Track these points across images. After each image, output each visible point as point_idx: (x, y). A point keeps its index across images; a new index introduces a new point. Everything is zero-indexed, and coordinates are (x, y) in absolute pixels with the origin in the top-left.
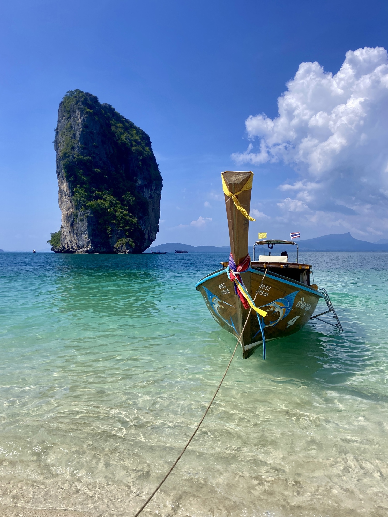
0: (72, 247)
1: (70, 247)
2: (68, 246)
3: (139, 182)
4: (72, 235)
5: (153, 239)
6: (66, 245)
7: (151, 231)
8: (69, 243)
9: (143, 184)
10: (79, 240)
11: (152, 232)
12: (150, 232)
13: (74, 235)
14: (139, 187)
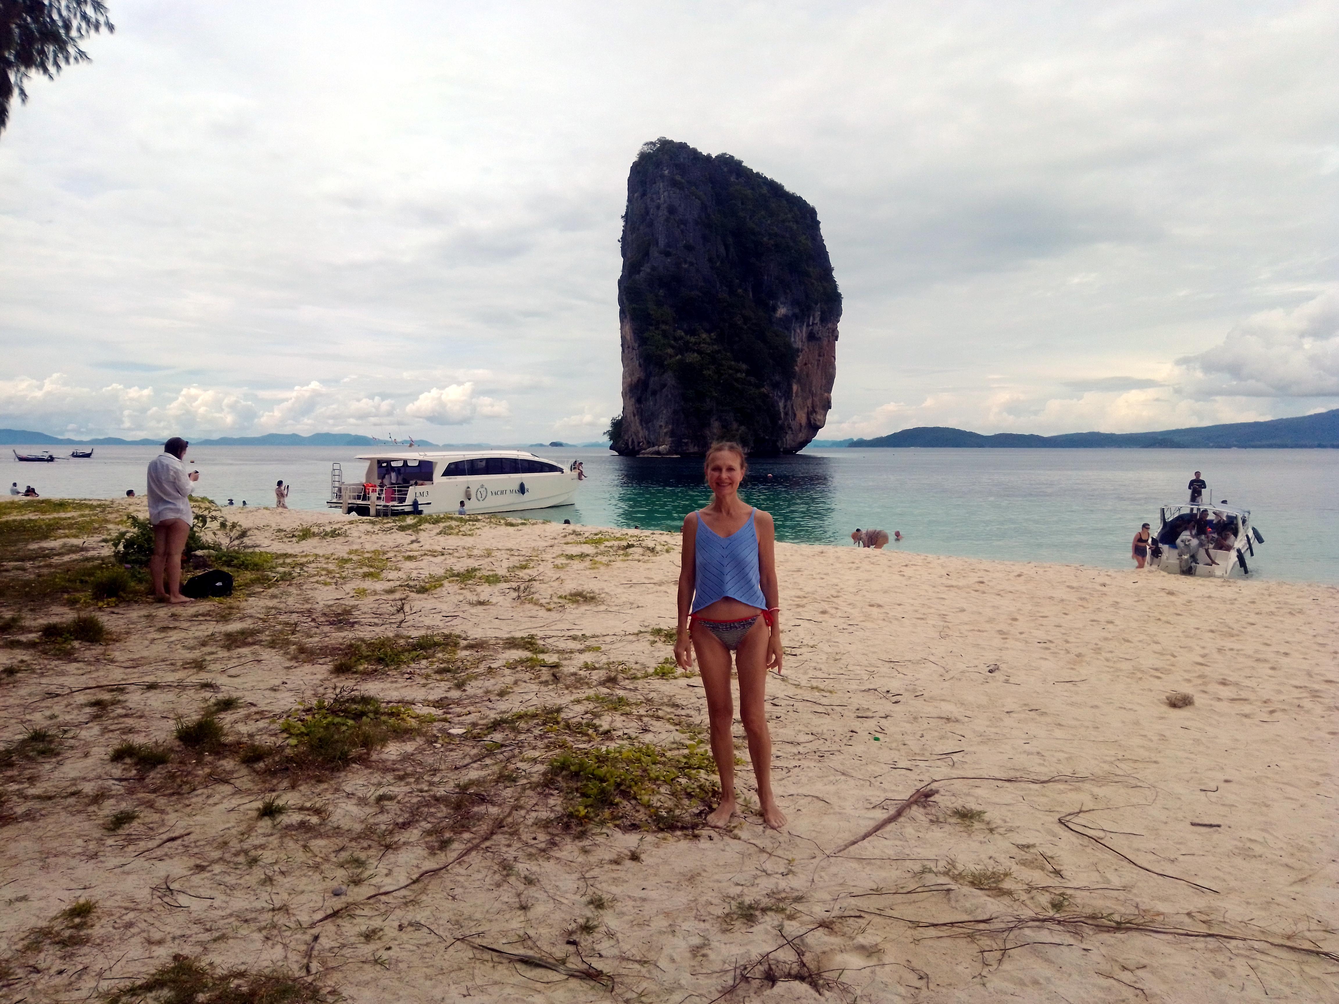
0: (639, 443)
1: (636, 443)
2: (633, 442)
3: (782, 311)
4: (638, 421)
5: (818, 424)
6: (630, 440)
7: (813, 407)
8: (634, 436)
9: (790, 313)
10: (649, 431)
11: (817, 410)
12: (812, 411)
13: (641, 421)
14: (780, 319)
